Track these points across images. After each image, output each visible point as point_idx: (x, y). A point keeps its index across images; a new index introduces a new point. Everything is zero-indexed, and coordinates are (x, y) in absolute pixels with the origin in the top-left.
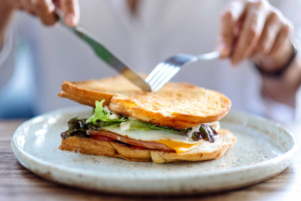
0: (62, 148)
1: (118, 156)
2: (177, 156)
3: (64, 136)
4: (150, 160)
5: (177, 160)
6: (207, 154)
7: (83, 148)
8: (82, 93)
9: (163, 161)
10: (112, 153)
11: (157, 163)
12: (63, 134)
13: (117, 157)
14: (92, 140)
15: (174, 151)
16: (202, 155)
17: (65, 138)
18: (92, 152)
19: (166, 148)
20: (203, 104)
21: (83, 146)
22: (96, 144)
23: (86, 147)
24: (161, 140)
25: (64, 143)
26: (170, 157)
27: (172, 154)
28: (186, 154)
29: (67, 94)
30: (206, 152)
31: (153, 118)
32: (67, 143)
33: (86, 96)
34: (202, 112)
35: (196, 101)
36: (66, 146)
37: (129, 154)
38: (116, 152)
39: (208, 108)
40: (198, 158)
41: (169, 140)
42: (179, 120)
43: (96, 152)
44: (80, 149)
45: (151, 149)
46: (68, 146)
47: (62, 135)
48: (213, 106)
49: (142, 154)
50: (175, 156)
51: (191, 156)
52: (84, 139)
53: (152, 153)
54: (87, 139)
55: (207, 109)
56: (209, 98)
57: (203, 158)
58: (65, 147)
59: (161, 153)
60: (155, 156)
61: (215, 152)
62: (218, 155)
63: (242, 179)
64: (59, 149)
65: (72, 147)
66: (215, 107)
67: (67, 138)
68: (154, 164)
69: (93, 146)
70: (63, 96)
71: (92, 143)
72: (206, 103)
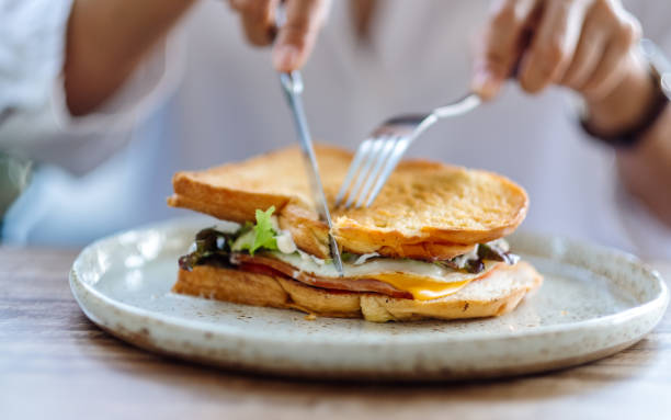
0: (180, 290)
1: (292, 306)
2: (414, 307)
3: (184, 264)
4: (357, 315)
5: (414, 314)
6: (477, 304)
7: (220, 290)
8: (220, 197)
9: (386, 316)
10: (281, 301)
11: (372, 322)
12: (185, 260)
13: (291, 309)
14: (241, 275)
15: (409, 296)
16: (467, 306)
17: (186, 269)
18: (240, 297)
19: (392, 289)
20: (473, 202)
21: (222, 285)
22: (247, 281)
23: (228, 288)
24: (383, 275)
25: (182, 278)
26: (401, 308)
27: (404, 302)
28: (434, 302)
29: (188, 199)
30: (475, 299)
31: (385, 244)
32: (189, 279)
33: (230, 201)
34: (477, 220)
35: (456, 198)
36: (186, 285)
37: (315, 302)
38: (289, 299)
39: (485, 211)
40: (459, 313)
41: (401, 273)
42: (435, 243)
43: (248, 297)
44: (214, 292)
45: (362, 293)
46: (191, 284)
47: (181, 262)
48: (493, 204)
49: (344, 302)
50: (410, 306)
51: (444, 306)
52: (224, 270)
53: (363, 299)
54: (231, 271)
55: (482, 212)
56: (480, 189)
57: (470, 313)
58: (184, 288)
59: (383, 300)
60: (370, 306)
61: (496, 300)
62: (502, 307)
63: (544, 351)
64: (172, 291)
65: (200, 287)
66: (496, 207)
67: (190, 269)
68: (366, 324)
69: (241, 286)
70: (179, 204)
71: (240, 280)
72: (476, 200)
